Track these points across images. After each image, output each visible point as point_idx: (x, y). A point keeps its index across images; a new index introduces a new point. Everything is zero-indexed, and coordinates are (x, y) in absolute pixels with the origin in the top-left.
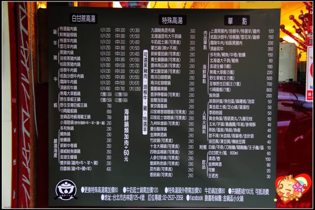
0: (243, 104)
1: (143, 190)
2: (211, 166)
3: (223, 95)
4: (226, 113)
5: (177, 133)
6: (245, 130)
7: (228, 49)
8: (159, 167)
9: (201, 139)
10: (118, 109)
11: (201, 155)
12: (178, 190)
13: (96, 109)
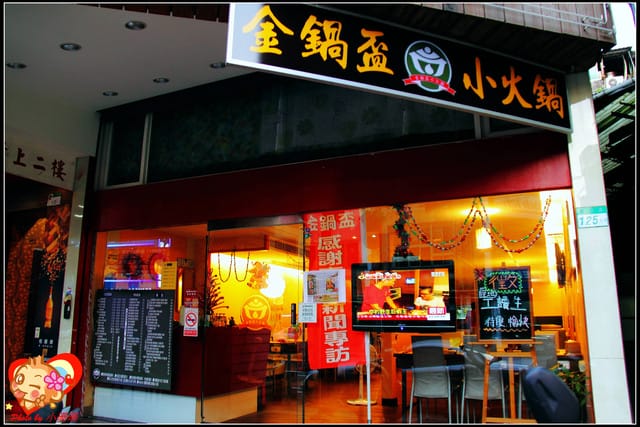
0: (160, 336)
1: (122, 376)
2: (147, 366)
3: (153, 331)
4: (154, 340)
5: (135, 349)
6: (161, 349)
7: (156, 309)
8: (129, 367)
9: (144, 353)
10: (116, 336)
11: (144, 361)
12: (135, 377)
13: (108, 337)
